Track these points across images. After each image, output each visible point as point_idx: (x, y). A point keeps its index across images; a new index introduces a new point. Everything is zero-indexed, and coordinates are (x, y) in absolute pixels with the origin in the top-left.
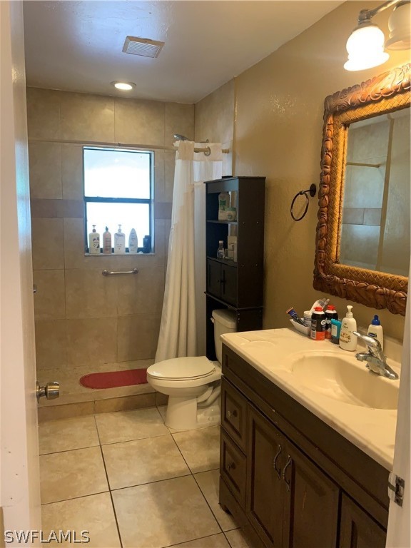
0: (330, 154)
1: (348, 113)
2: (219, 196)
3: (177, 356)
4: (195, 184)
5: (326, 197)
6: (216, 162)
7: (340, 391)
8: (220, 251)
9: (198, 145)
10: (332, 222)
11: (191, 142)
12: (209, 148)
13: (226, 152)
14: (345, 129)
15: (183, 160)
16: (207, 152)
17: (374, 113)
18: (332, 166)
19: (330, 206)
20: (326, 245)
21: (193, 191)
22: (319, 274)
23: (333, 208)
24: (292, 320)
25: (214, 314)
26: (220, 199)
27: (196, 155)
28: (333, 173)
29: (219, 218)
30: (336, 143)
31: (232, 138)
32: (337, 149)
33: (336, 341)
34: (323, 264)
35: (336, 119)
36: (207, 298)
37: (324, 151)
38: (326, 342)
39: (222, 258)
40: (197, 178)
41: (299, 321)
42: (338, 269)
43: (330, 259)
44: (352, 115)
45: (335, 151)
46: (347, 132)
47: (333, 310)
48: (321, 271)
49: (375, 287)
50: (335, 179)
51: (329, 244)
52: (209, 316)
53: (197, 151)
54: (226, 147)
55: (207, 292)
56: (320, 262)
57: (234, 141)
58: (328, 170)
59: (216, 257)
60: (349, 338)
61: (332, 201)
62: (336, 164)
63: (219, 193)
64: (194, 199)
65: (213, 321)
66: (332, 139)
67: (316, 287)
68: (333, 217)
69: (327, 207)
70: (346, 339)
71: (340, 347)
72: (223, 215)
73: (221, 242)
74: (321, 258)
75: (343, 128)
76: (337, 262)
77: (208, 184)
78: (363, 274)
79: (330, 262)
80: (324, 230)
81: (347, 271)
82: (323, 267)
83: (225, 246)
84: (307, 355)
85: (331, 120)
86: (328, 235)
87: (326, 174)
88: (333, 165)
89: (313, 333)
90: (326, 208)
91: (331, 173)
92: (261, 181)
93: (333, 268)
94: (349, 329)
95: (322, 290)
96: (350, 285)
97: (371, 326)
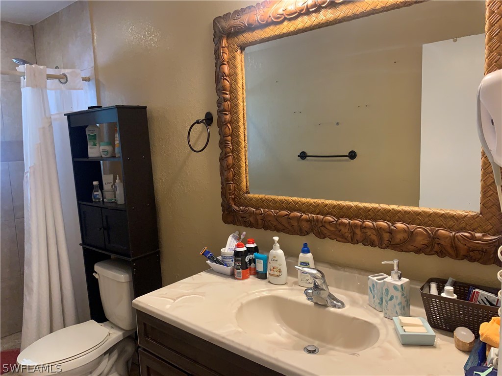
0: (227, 78)
1: (245, 35)
2: (86, 129)
3: (51, 331)
4: (52, 117)
5: (229, 125)
6: (75, 91)
7: (284, 332)
8: (96, 193)
9: (51, 71)
10: (239, 151)
11: (42, 67)
12: (65, 75)
13: (86, 79)
14: (241, 53)
15: (32, 87)
16: (63, 79)
17: (277, 35)
18: (231, 92)
19: (235, 135)
20: (234, 176)
21: (51, 125)
22: (230, 206)
23: (238, 136)
24: (208, 262)
25: (97, 268)
26: (88, 133)
27: (49, 82)
28: (234, 99)
29: (90, 155)
30: (233, 67)
31: (93, 65)
32: (236, 74)
33: (262, 276)
34: (233, 196)
35: (230, 41)
36: (85, 250)
37: (219, 77)
38: (252, 279)
39: (99, 202)
40: (53, 110)
41: (218, 262)
42: (251, 199)
43: (240, 190)
44: (248, 37)
45: (233, 76)
46: (243, 56)
47: (253, 243)
48: (232, 203)
49: (299, 214)
50: (236, 105)
51: (237, 174)
52: (90, 270)
53: (49, 77)
54: (86, 74)
55: (84, 243)
56: (230, 194)
57: (96, 68)
58: (228, 96)
59: (92, 201)
60: (280, 271)
61: (236, 129)
62: (236, 90)
63: (86, 126)
64: (52, 135)
65: (97, 276)
66: (228, 62)
67: (226, 220)
68: (239, 146)
69: (231, 135)
70: (276, 273)
71: (269, 282)
72: (94, 152)
73: (95, 183)
74: (230, 189)
75: (239, 51)
76: (248, 192)
77: (70, 116)
78: (282, 202)
79: (241, 193)
80: (230, 160)
81: (262, 200)
82: (233, 199)
83: (101, 186)
84: (244, 301)
85: (224, 42)
86: (236, 166)
87: (225, 100)
88: (233, 91)
89: (238, 273)
90: (230, 137)
91: (231, 100)
92: (141, 111)
93: (245, 198)
94: (278, 262)
95: (234, 223)
96: (269, 215)
97: (301, 255)
